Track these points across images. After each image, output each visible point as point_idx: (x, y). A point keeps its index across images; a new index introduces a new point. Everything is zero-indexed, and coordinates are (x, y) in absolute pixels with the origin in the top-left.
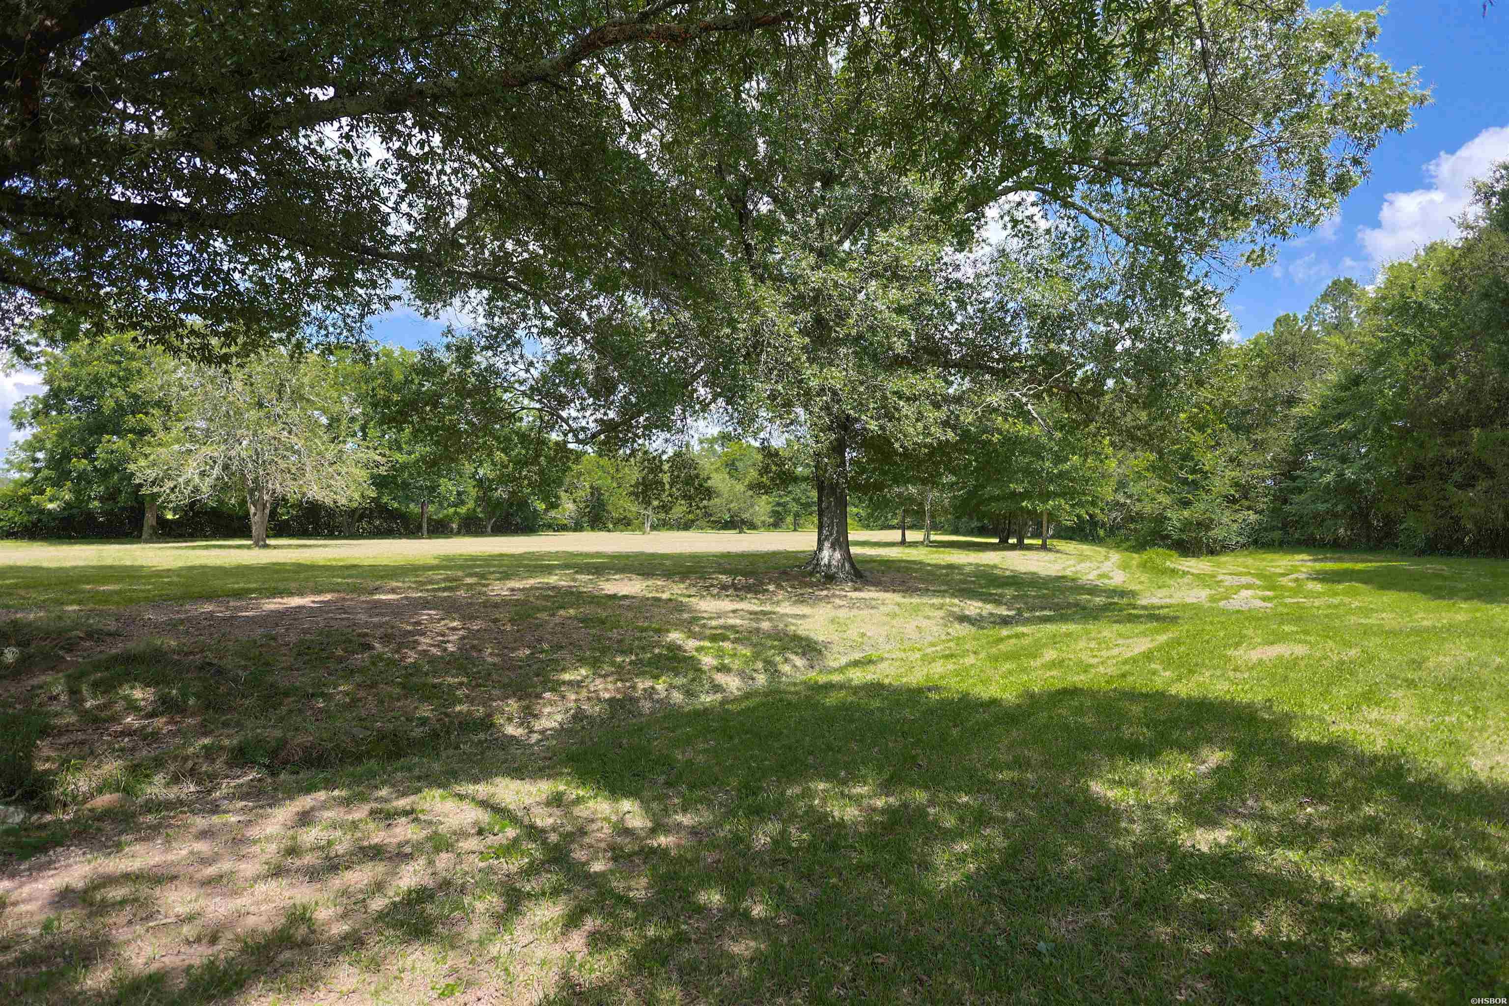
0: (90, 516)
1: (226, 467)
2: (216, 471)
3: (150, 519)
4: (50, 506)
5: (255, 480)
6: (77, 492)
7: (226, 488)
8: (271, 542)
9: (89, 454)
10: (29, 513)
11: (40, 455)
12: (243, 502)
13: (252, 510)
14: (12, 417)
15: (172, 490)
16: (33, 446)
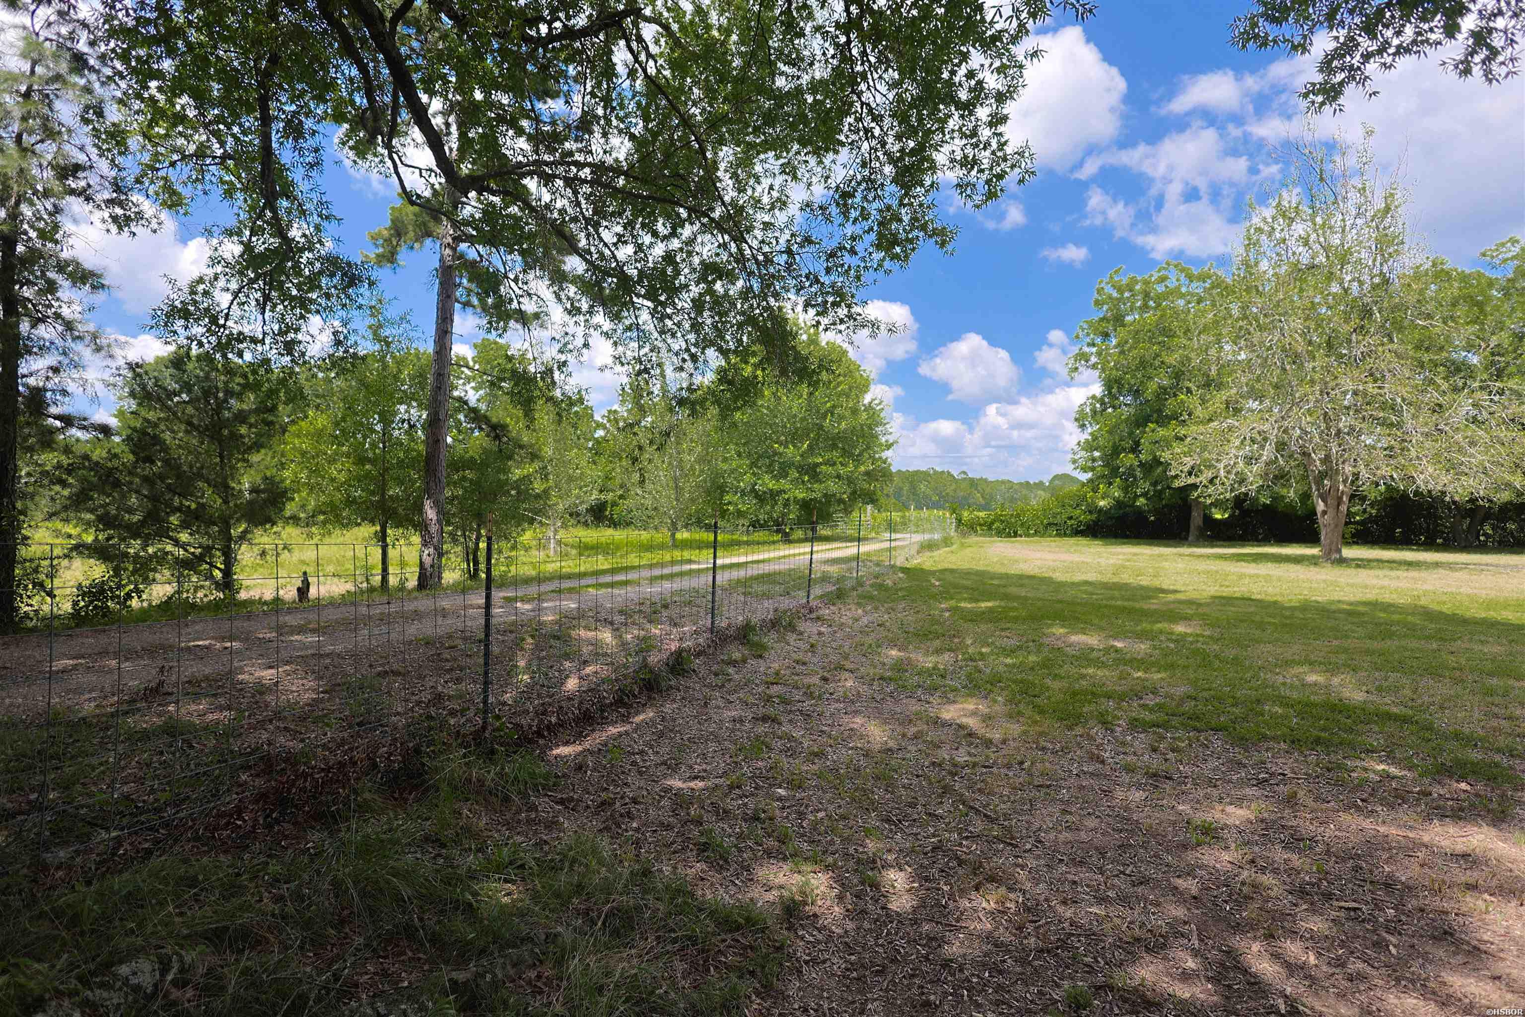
0: (1140, 514)
1: (1281, 446)
2: (1268, 453)
3: (1196, 519)
4: (1102, 503)
5: (1327, 459)
6: (1125, 489)
7: (1281, 477)
8: (1348, 552)
9: (1135, 449)
10: (1090, 512)
11: (1097, 454)
12: (1306, 497)
13: (1320, 506)
14: (1076, 420)
15: (1211, 481)
16: (1089, 447)
